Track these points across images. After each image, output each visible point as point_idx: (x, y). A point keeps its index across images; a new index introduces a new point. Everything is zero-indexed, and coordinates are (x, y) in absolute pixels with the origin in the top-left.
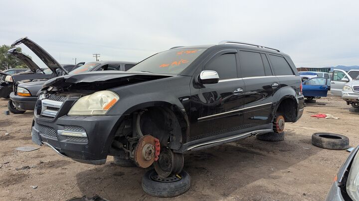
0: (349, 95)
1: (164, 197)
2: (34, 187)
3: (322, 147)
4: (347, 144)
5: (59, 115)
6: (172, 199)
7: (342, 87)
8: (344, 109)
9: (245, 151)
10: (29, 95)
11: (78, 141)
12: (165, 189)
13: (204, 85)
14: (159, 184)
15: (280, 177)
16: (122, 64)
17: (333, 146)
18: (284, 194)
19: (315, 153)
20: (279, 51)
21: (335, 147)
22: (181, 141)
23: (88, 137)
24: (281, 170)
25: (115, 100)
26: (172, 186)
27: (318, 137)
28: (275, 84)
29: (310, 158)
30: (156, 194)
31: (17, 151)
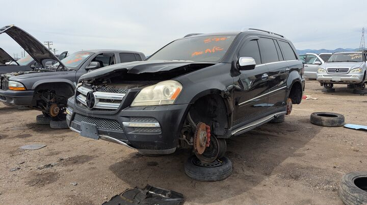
0: (324, 77)
1: (213, 181)
2: (74, 184)
3: (322, 125)
4: (343, 121)
5: (123, 107)
6: (221, 182)
7: (316, 70)
8: (317, 90)
9: (258, 134)
10: (24, 89)
11: (149, 131)
12: (214, 174)
13: (241, 71)
14: (208, 169)
15: (304, 155)
16: (117, 52)
17: (332, 124)
18: (316, 168)
19: (320, 131)
20: (282, 37)
21: (334, 125)
22: (226, 126)
23: (161, 127)
24: (301, 148)
25: (179, 89)
26: (220, 170)
27: (316, 116)
28: (287, 69)
29: (317, 135)
30: (206, 179)
31: (24, 150)
